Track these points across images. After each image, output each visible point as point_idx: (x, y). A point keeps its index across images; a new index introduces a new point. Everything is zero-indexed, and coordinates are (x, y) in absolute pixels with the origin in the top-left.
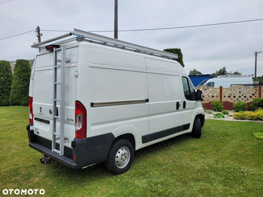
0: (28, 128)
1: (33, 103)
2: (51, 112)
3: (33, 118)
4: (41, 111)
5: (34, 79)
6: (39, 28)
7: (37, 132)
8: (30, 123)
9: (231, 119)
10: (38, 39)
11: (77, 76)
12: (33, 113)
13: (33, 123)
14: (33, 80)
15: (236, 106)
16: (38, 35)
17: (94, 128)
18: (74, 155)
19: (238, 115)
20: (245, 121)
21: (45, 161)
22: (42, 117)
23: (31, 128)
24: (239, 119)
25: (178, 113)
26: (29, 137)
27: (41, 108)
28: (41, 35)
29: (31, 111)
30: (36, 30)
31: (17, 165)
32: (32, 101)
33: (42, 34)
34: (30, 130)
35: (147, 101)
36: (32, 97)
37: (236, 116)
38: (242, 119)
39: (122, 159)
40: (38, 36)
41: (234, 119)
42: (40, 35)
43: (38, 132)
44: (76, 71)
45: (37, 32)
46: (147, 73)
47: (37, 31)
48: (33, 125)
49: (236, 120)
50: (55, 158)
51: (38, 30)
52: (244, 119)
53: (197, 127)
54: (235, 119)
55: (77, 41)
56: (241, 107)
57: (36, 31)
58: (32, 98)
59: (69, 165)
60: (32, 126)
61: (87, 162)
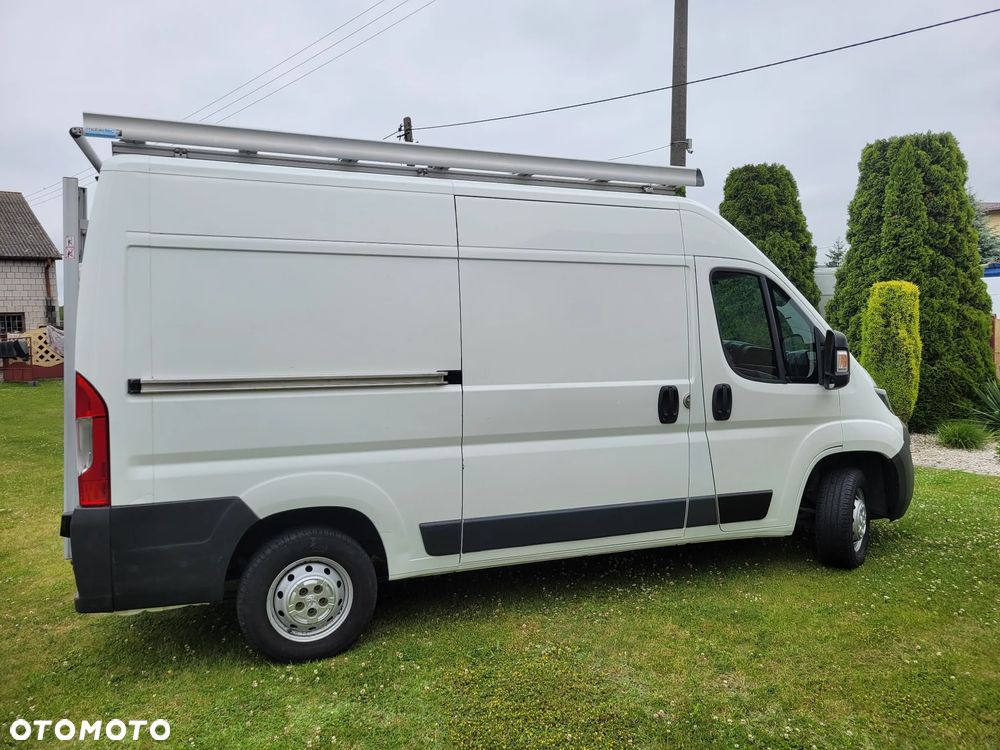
6: (409, 124)
17: (146, 472)
30: (400, 130)
35: (454, 377)
39: (299, 606)
46: (458, 259)
51: (407, 129)
57: (399, 133)
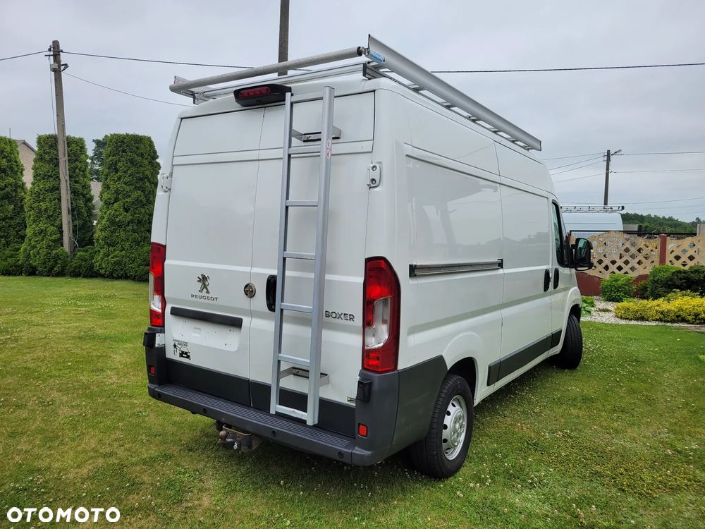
0: (149, 339)
1: (166, 262)
2: (249, 291)
3: (164, 308)
4: (205, 286)
5: (170, 189)
6: (58, 47)
7: (178, 352)
8: (152, 325)
9: (608, 318)
10: (56, 80)
11: (377, 182)
12: (166, 295)
13: (163, 326)
14: (167, 194)
15: (610, 285)
16: (56, 66)
17: (412, 340)
18: (359, 424)
19: (628, 309)
20: (647, 323)
21: (233, 444)
22: (207, 306)
23: (159, 340)
24: (631, 320)
25: (547, 300)
26: (149, 367)
27: (203, 279)
28: (62, 68)
29: (160, 289)
30: (50, 50)
31: (111, 455)
32: (163, 258)
33: (66, 65)
34: (156, 346)
35: (501, 264)
36: (164, 244)
37: (623, 312)
38: (637, 319)
39: (455, 432)
40: (54, 70)
41: (617, 319)
42: (60, 66)
43: (186, 353)
44: (374, 167)
45: (52, 57)
46: (500, 183)
47: (52, 53)
48: (164, 332)
49: (623, 322)
50: (274, 432)
51: (56, 50)
52: (642, 319)
53: (576, 338)
54: (621, 318)
55: (364, 75)
56: (620, 287)
57: (48, 53)
58: (165, 247)
59: (341, 454)
60: (162, 335)
61: (394, 443)
